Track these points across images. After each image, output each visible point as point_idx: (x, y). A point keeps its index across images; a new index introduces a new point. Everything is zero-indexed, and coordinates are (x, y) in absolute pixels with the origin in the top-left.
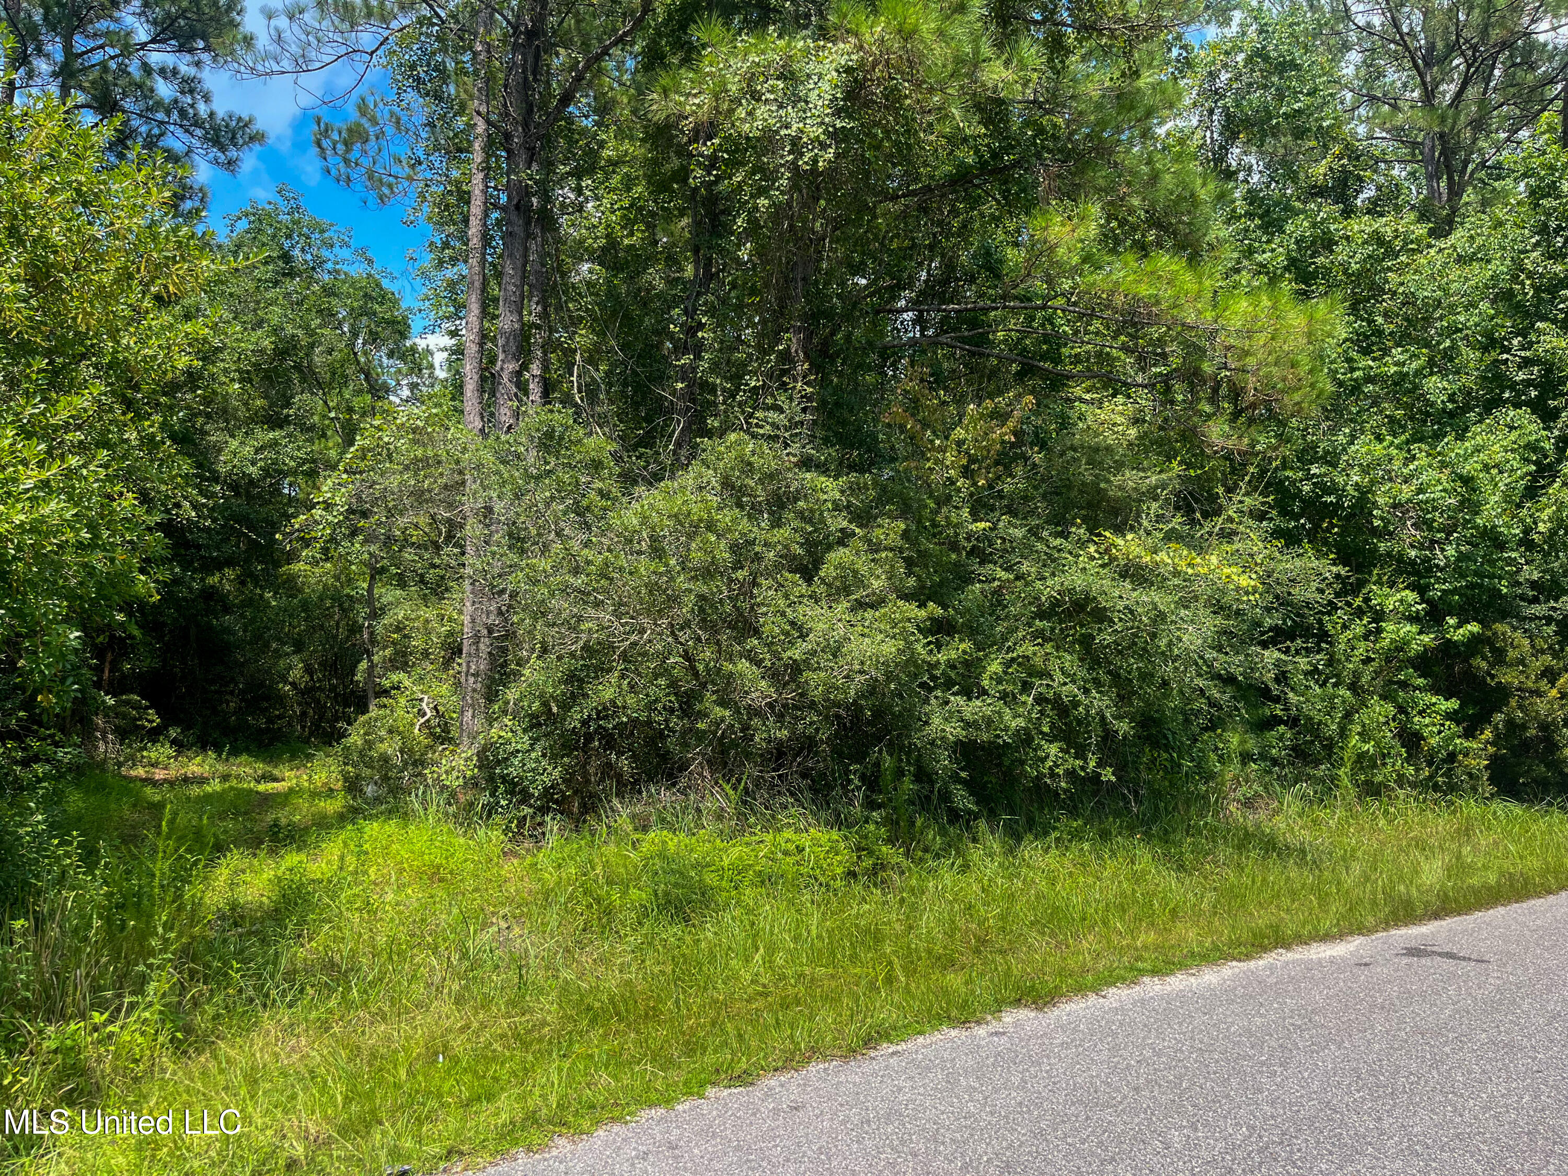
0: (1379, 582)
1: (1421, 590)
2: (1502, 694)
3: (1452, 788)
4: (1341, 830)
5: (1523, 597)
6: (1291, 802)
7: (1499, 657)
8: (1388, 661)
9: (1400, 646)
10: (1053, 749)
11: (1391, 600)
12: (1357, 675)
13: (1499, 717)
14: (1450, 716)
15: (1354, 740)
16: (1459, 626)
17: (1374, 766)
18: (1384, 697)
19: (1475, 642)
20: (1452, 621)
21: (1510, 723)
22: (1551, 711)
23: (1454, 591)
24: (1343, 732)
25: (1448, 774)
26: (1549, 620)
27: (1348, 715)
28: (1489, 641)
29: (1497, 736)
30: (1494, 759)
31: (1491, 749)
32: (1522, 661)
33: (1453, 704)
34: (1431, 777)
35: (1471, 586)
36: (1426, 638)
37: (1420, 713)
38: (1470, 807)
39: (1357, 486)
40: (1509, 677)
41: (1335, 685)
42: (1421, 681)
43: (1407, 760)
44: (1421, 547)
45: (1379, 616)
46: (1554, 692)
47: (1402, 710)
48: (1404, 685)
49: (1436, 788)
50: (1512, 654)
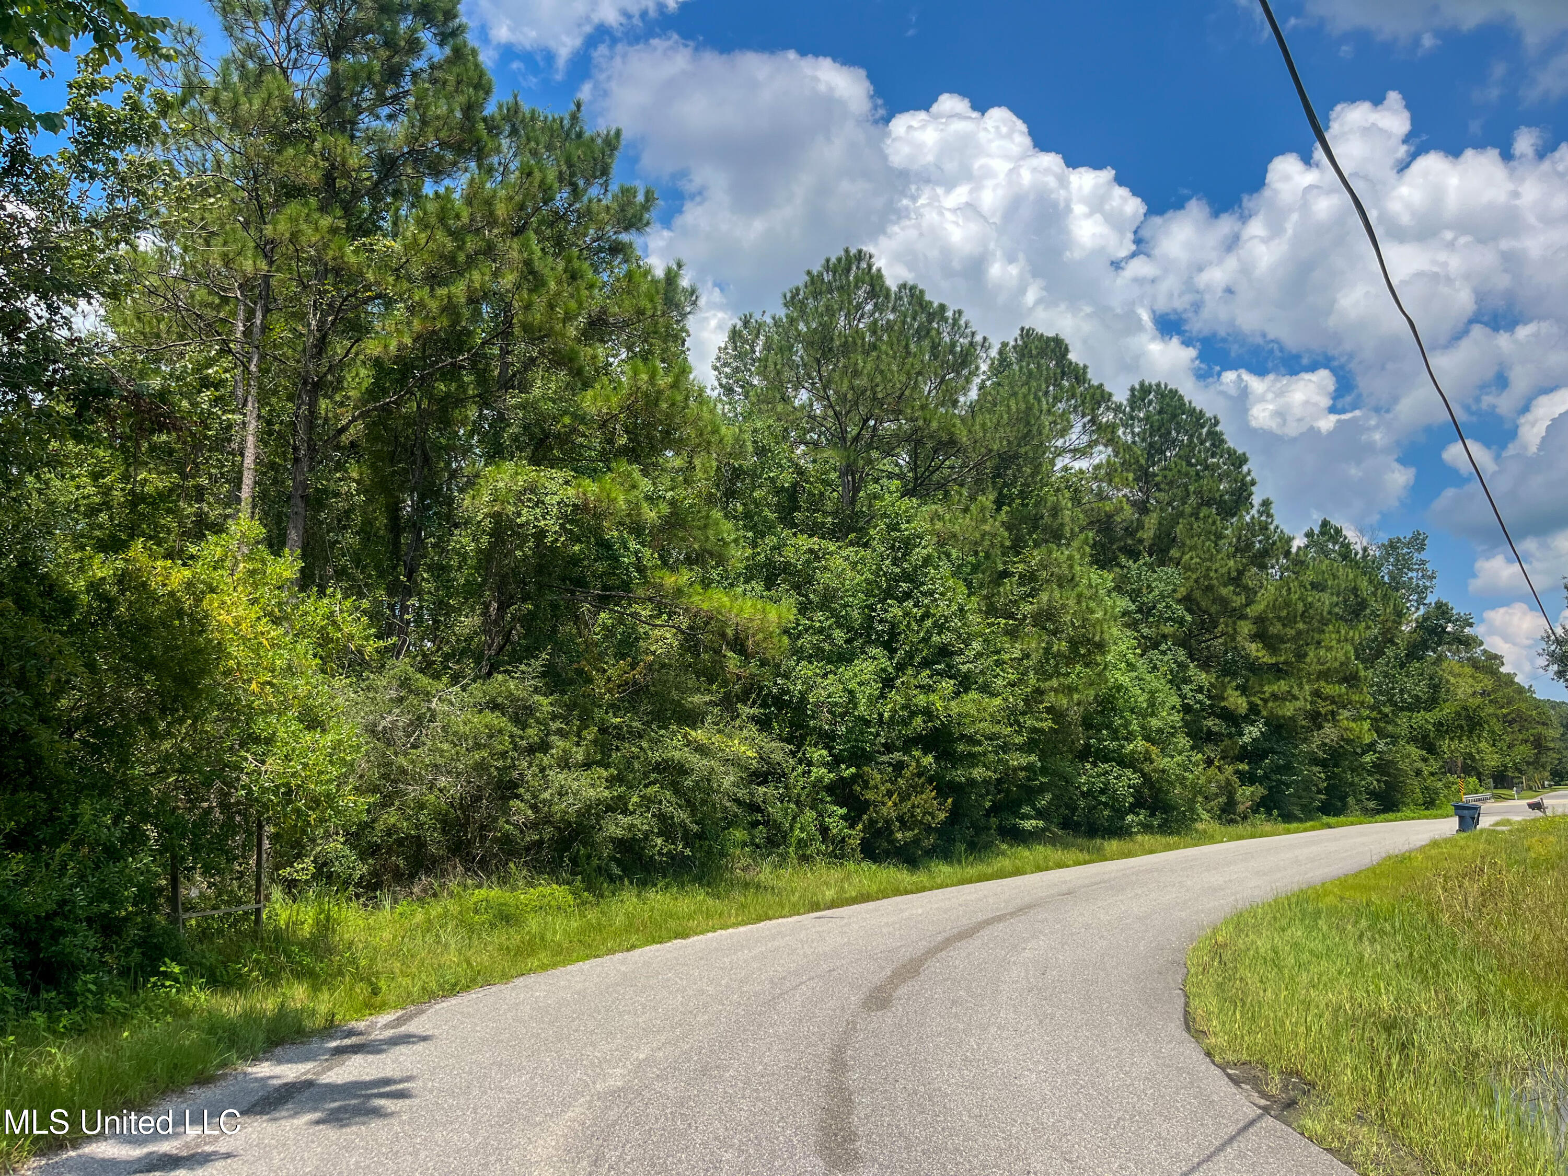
0: (810, 745)
1: (830, 749)
2: (867, 803)
3: (843, 856)
4: (790, 880)
5: (879, 752)
6: (767, 868)
7: (866, 785)
8: (814, 786)
9: (820, 780)
10: (659, 841)
11: (815, 755)
12: (799, 795)
13: (865, 817)
14: (842, 817)
15: (797, 832)
16: (847, 769)
17: (806, 845)
18: (811, 808)
19: (854, 777)
20: (843, 766)
21: (871, 820)
22: (889, 813)
23: (844, 750)
24: (792, 828)
25: (842, 848)
26: (890, 764)
27: (794, 818)
28: (861, 776)
29: (865, 827)
30: (862, 839)
31: (862, 834)
32: (876, 787)
33: (844, 811)
34: (833, 851)
35: (853, 747)
36: (832, 776)
37: (829, 816)
38: (851, 866)
39: (800, 692)
40: (870, 795)
41: (789, 802)
42: (829, 799)
43: (823, 842)
44: (831, 724)
45: (810, 764)
46: (890, 803)
47: (820, 814)
48: (821, 800)
49: (836, 857)
50: (872, 783)
